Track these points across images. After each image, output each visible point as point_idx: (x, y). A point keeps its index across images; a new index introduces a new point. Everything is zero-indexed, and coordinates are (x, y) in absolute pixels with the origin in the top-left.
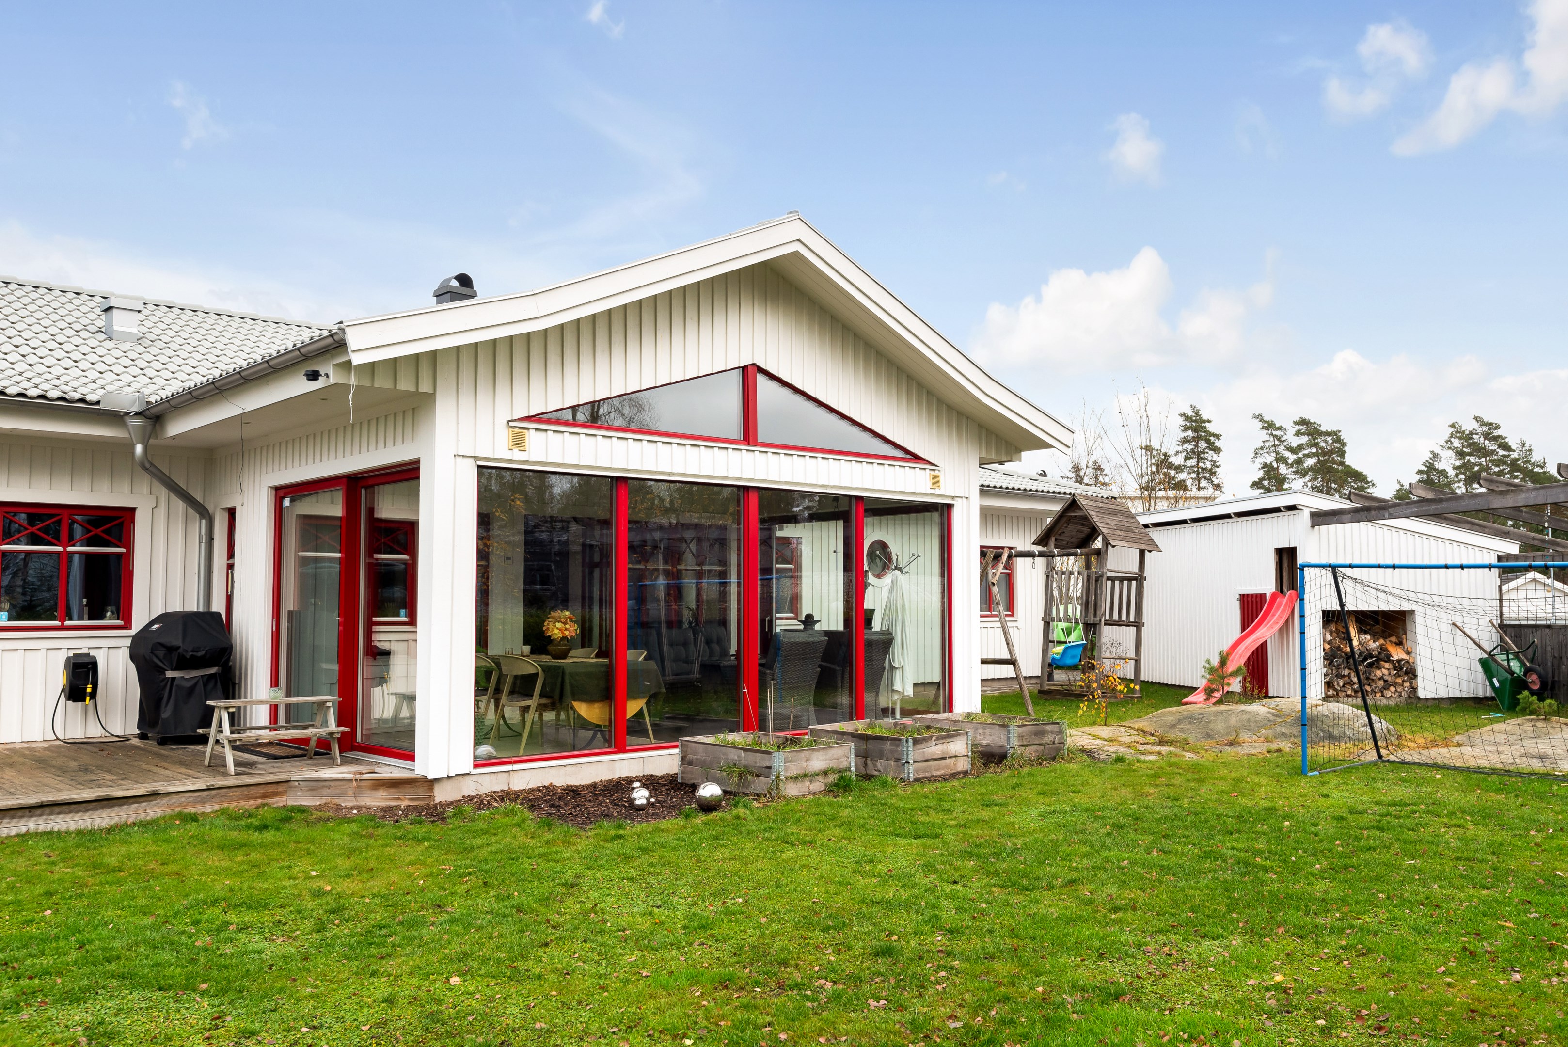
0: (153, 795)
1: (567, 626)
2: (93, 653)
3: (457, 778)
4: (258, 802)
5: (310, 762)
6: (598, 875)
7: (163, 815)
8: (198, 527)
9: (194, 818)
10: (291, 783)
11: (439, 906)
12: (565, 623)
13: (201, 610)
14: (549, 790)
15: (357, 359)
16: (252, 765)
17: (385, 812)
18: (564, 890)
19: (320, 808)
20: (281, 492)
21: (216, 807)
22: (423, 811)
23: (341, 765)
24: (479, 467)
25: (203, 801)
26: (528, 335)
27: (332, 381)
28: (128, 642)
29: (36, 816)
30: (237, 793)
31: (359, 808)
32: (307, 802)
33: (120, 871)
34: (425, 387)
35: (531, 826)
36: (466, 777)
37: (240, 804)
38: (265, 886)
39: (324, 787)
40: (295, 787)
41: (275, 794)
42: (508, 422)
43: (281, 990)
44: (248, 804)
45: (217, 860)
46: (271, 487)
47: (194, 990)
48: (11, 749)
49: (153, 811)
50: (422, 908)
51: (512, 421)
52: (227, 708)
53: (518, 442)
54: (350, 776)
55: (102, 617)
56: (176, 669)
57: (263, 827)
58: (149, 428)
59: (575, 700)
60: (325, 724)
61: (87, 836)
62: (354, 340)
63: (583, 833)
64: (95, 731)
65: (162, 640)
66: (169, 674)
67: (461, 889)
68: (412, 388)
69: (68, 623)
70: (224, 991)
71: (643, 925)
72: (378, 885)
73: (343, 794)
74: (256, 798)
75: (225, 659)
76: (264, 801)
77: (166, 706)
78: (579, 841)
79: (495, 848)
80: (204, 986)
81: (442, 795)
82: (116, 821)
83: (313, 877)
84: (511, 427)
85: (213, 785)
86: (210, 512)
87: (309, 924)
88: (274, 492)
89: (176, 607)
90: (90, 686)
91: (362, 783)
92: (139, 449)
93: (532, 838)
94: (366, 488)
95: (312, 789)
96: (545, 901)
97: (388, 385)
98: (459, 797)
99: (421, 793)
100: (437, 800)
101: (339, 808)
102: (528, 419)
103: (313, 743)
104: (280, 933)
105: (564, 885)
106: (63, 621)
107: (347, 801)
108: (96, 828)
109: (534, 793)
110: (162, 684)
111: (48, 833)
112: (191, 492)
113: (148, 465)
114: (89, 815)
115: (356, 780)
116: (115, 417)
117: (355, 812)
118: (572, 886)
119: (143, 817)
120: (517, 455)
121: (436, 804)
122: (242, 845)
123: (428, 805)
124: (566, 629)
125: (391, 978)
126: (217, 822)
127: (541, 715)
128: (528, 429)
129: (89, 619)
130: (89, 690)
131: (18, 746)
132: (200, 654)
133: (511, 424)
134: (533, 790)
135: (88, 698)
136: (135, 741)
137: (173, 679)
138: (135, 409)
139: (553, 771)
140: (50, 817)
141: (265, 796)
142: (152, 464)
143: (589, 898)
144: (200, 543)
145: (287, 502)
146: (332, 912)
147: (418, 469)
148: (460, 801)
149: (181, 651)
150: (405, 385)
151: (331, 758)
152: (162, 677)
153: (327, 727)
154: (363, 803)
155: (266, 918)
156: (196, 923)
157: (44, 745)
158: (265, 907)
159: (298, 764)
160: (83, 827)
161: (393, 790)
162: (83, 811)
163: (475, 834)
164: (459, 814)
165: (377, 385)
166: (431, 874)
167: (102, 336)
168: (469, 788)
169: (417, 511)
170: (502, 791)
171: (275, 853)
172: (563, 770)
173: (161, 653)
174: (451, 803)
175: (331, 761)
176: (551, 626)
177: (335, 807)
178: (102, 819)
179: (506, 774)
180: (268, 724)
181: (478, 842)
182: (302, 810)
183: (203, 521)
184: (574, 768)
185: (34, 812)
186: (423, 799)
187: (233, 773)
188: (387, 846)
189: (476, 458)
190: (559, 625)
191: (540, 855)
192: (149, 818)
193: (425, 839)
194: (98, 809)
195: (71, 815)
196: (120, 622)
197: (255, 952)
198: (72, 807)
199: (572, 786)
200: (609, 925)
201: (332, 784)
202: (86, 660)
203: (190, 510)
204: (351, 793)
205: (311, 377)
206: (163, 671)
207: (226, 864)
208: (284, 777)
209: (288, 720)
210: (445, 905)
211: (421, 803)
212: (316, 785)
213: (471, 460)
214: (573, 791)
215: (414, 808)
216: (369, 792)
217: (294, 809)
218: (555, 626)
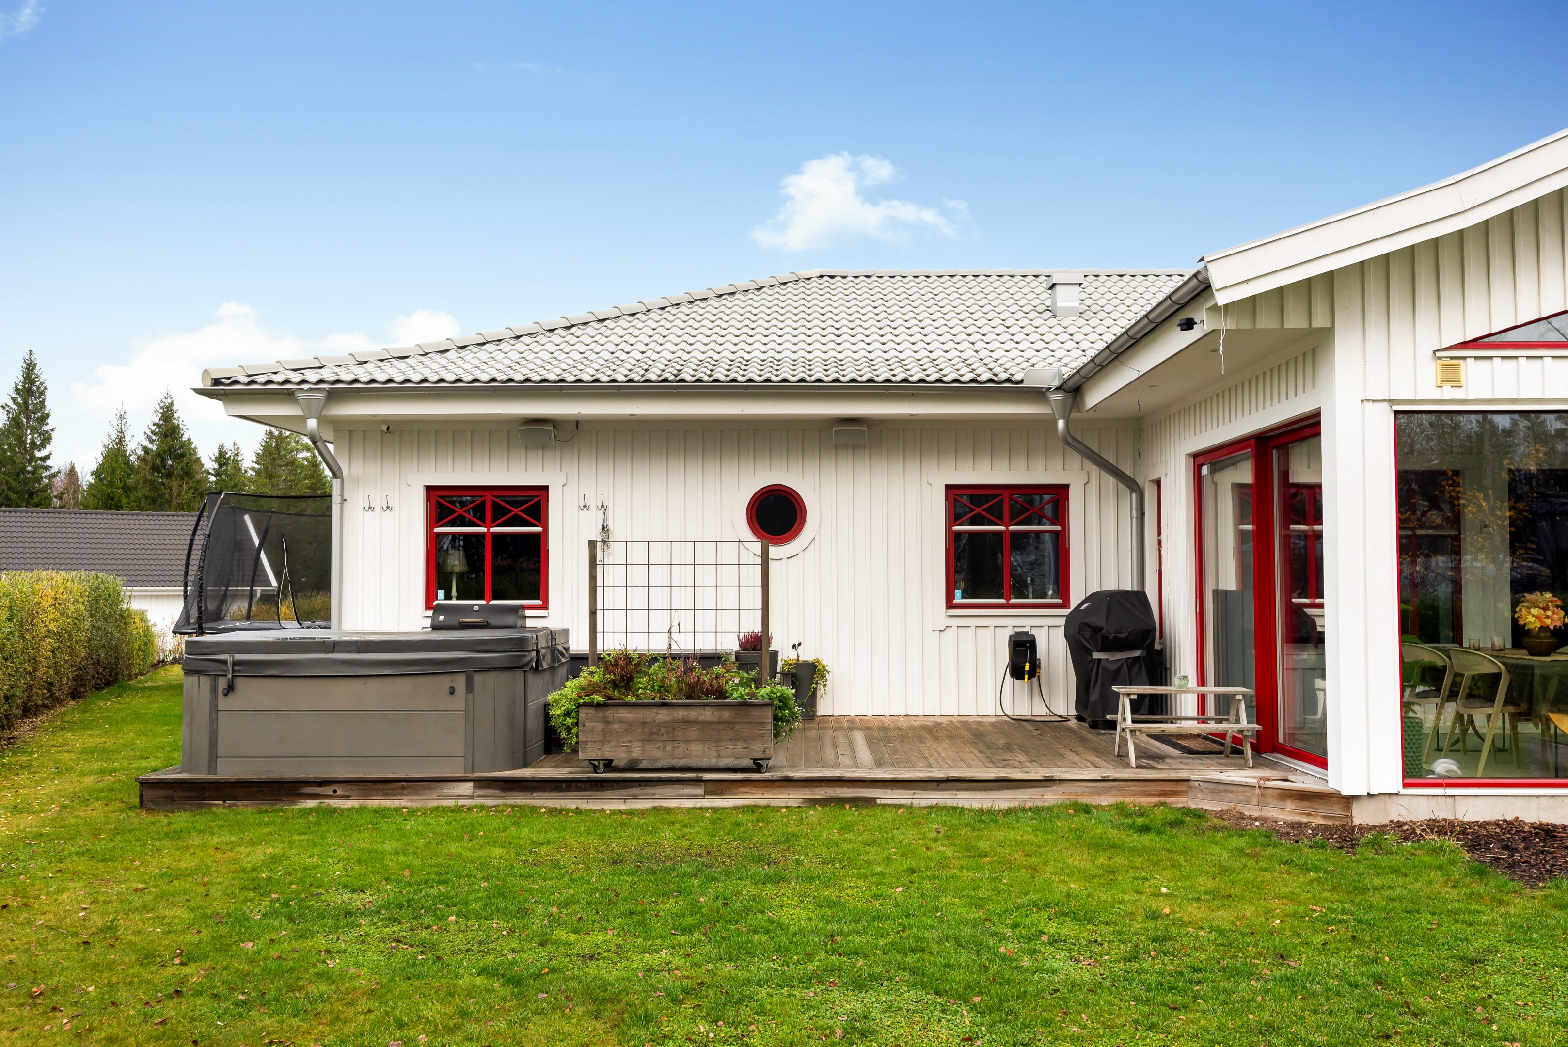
0: (1048, 781)
1: (1549, 613)
2: (1034, 632)
3: (1382, 797)
4: (1156, 800)
5: (1223, 761)
6: (1519, 954)
7: (1059, 802)
8: (1129, 502)
9: (1087, 810)
10: (1192, 783)
11: (1282, 957)
12: (1545, 609)
13: (1135, 589)
14: (1513, 827)
15: (1222, 299)
16: (1158, 757)
17: (1293, 828)
18: (1458, 966)
19: (1220, 815)
20: (1199, 459)
21: (1112, 801)
22: (1335, 833)
23: (1253, 767)
24: (1396, 413)
25: (1099, 793)
26: (1436, 241)
27: (1208, 328)
28: (1062, 622)
29: (943, 790)
30: (1133, 787)
31: (1264, 820)
32: (1211, 806)
33: (986, 856)
34: (1320, 321)
35: (1457, 872)
36: (1394, 798)
37: (1137, 800)
38: (1104, 897)
39: (1225, 791)
40: (1195, 787)
41: (1174, 793)
42: (1434, 352)
43: (1047, 1023)
44: (1146, 802)
45: (1079, 860)
46: (1189, 455)
47: (966, 1002)
48: (963, 722)
49: (1049, 798)
50: (1260, 954)
51: (1437, 351)
52: (1129, 695)
53: (1450, 376)
54: (1253, 781)
55: (1044, 596)
56: (1102, 650)
57: (1146, 829)
58: (1070, 401)
59: (1552, 711)
60: (1238, 721)
61: (985, 816)
62: (1218, 277)
63: (1528, 891)
64: (1040, 710)
65: (1087, 621)
66: (1096, 655)
67: (1318, 939)
68: (1304, 325)
69: (1013, 601)
70: (991, 1010)
71: (1545, 1038)
72: (1223, 917)
73: (1247, 801)
74: (1154, 795)
75: (1148, 642)
76: (1163, 799)
77: (1094, 687)
78: (1517, 900)
79: (1399, 892)
80: (977, 999)
81: (1361, 816)
82: (1015, 803)
83: (1161, 895)
84: (1440, 358)
85: (1108, 777)
86: (1141, 485)
87: (1125, 949)
88: (1192, 460)
89: (1111, 586)
90: (1027, 664)
91: (1267, 792)
92: (1061, 424)
93: (1454, 887)
94: (1278, 448)
95: (1214, 792)
96: (1420, 977)
97: (1274, 324)
98: (1385, 821)
99: (1337, 811)
100: (1357, 821)
101: (1242, 816)
102: (1464, 345)
103: (1228, 740)
104: (1089, 955)
105: (1462, 959)
106: (1008, 599)
107: (1252, 811)
108: (997, 808)
109: (1489, 828)
110: (1091, 665)
111: (954, 808)
112: (1121, 468)
113: (1070, 440)
114: (990, 794)
115: (1260, 787)
116: (1038, 394)
117: (1257, 824)
118: (1473, 962)
119: (1040, 803)
120: (1449, 393)
121: (1355, 827)
122: (1113, 847)
123: (1343, 827)
124: (1548, 617)
125: (1170, 1037)
126: (1106, 817)
127: (1514, 727)
128: (1464, 358)
129: (1033, 598)
130: (1027, 668)
131: (971, 719)
132: (1122, 636)
133: (1438, 354)
134: (1488, 823)
135: (1026, 676)
136: (1073, 723)
137: (1099, 660)
138: (1056, 383)
139: (1521, 802)
140: (956, 792)
141: (1163, 794)
142: (1074, 439)
143: (1487, 982)
144: (1132, 518)
145: (1205, 470)
146: (1155, 940)
147: (1318, 423)
148: (1385, 826)
149: (1104, 631)
150: (1295, 321)
151: (1243, 758)
152: (1089, 658)
153: (1239, 723)
154: (1269, 815)
155: (1084, 933)
156: (1015, 926)
157: (992, 720)
158: (1090, 921)
159: (1210, 761)
160: (985, 806)
161: (1303, 804)
162: (985, 790)
163: (1379, 871)
164: (1376, 845)
165: (1258, 326)
166: (1294, 915)
167: (1048, 314)
168: (1398, 812)
169: (1319, 472)
170: (1445, 820)
171: (1138, 861)
172: (1534, 802)
173: (1087, 633)
174: (1375, 827)
175: (1242, 761)
176: (1524, 612)
177: (1238, 815)
178: (1001, 800)
179: (1449, 800)
180: (1195, 715)
181: (1378, 882)
182: (1199, 814)
183: (1134, 495)
184: (1552, 801)
185: (942, 786)
186: (1338, 819)
187: (1134, 766)
188: (1266, 870)
189: (1391, 402)
190: (1534, 611)
191: (1450, 913)
192: (1046, 804)
193: (1316, 869)
194: (999, 789)
195: (974, 793)
196: (1059, 601)
197: (1048, 971)
198: (975, 785)
199: (1548, 825)
200: (1494, 1027)
201: (1234, 788)
202: (1025, 638)
203: (1121, 485)
204: (1255, 801)
205: (1185, 327)
206: (1090, 653)
207: (1086, 864)
208: (1183, 775)
209: (1218, 711)
210: (1290, 956)
211: (1337, 823)
212: (1218, 788)
213: (1386, 404)
214: (1547, 832)
215: (1327, 828)
216: (1275, 802)
217: (1188, 812)
218: (1530, 613)
